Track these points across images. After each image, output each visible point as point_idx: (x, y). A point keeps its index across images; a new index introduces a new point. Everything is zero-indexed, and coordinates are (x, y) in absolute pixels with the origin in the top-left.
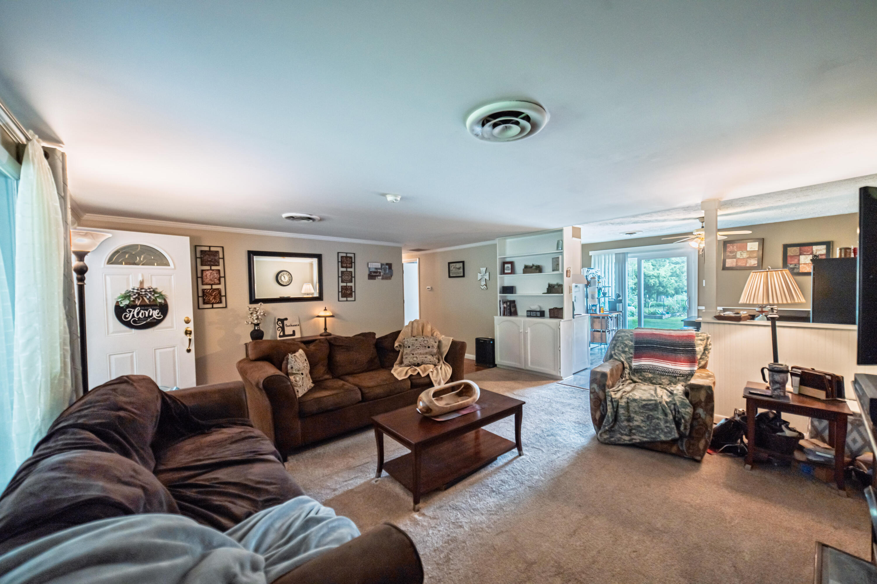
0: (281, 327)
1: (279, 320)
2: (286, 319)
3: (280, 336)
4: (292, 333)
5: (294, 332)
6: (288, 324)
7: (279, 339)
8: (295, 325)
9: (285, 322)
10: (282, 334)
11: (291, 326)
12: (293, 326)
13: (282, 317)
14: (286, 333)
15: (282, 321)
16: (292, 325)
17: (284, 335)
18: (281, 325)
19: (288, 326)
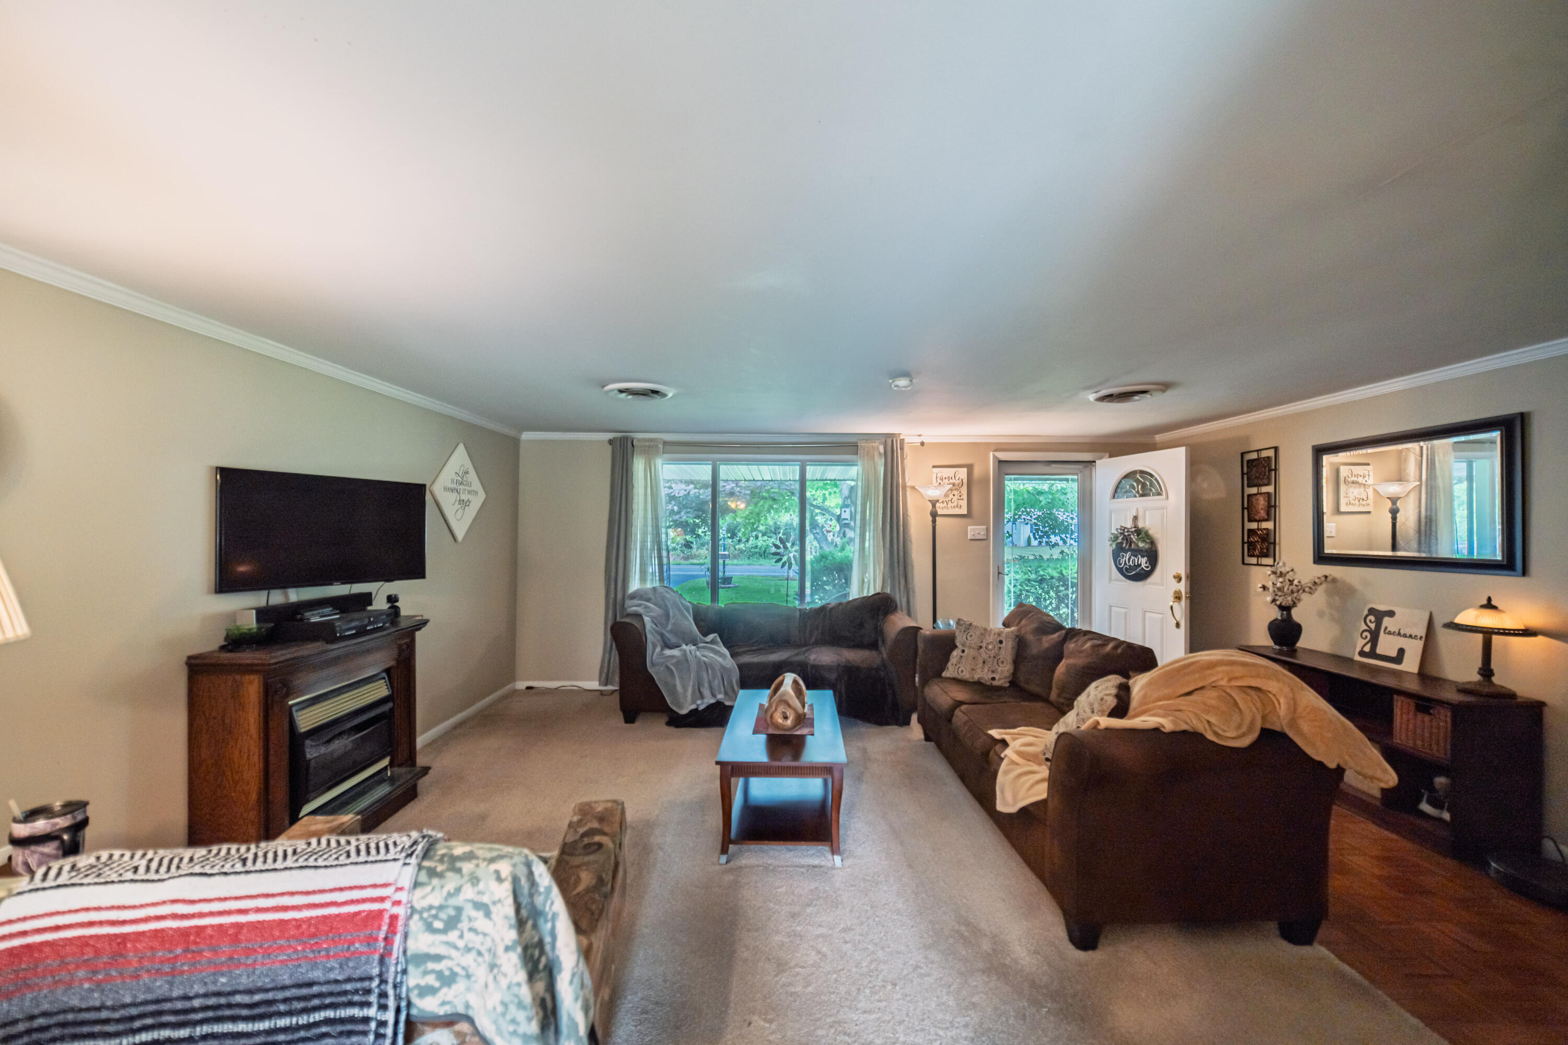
0: (1370, 631)
1: (1372, 611)
2: (1391, 614)
3: (1362, 653)
4: (1393, 654)
5: (1401, 652)
6: (1392, 628)
7: (1357, 658)
8: (1411, 636)
9: (1386, 621)
10: (1367, 649)
11: (1399, 634)
12: (1405, 636)
13: (1382, 608)
14: (1380, 650)
15: (1379, 615)
16: (1402, 632)
17: (1373, 654)
18: (1373, 626)
19: (1390, 633)
